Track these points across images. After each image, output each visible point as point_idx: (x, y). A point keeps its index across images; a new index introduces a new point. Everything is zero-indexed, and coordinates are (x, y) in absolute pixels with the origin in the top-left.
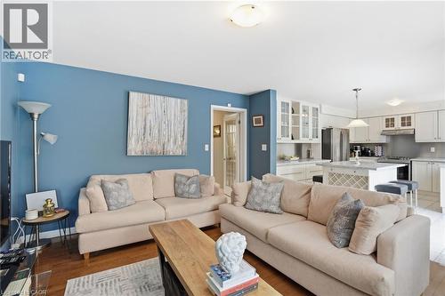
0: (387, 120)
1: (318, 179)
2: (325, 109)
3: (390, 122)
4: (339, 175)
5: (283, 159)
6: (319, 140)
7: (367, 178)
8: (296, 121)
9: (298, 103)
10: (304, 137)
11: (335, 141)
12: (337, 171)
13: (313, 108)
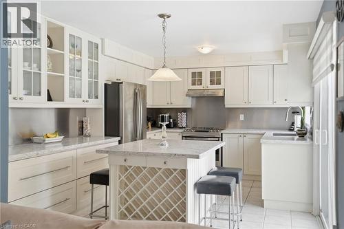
0: (194, 74)
1: (100, 178)
2: (111, 48)
3: (197, 77)
4: (138, 170)
5: (28, 140)
6: (99, 103)
7: (184, 173)
8: (56, 63)
9: (62, 28)
10: (72, 95)
11: (126, 104)
12: (134, 162)
13: (90, 42)
